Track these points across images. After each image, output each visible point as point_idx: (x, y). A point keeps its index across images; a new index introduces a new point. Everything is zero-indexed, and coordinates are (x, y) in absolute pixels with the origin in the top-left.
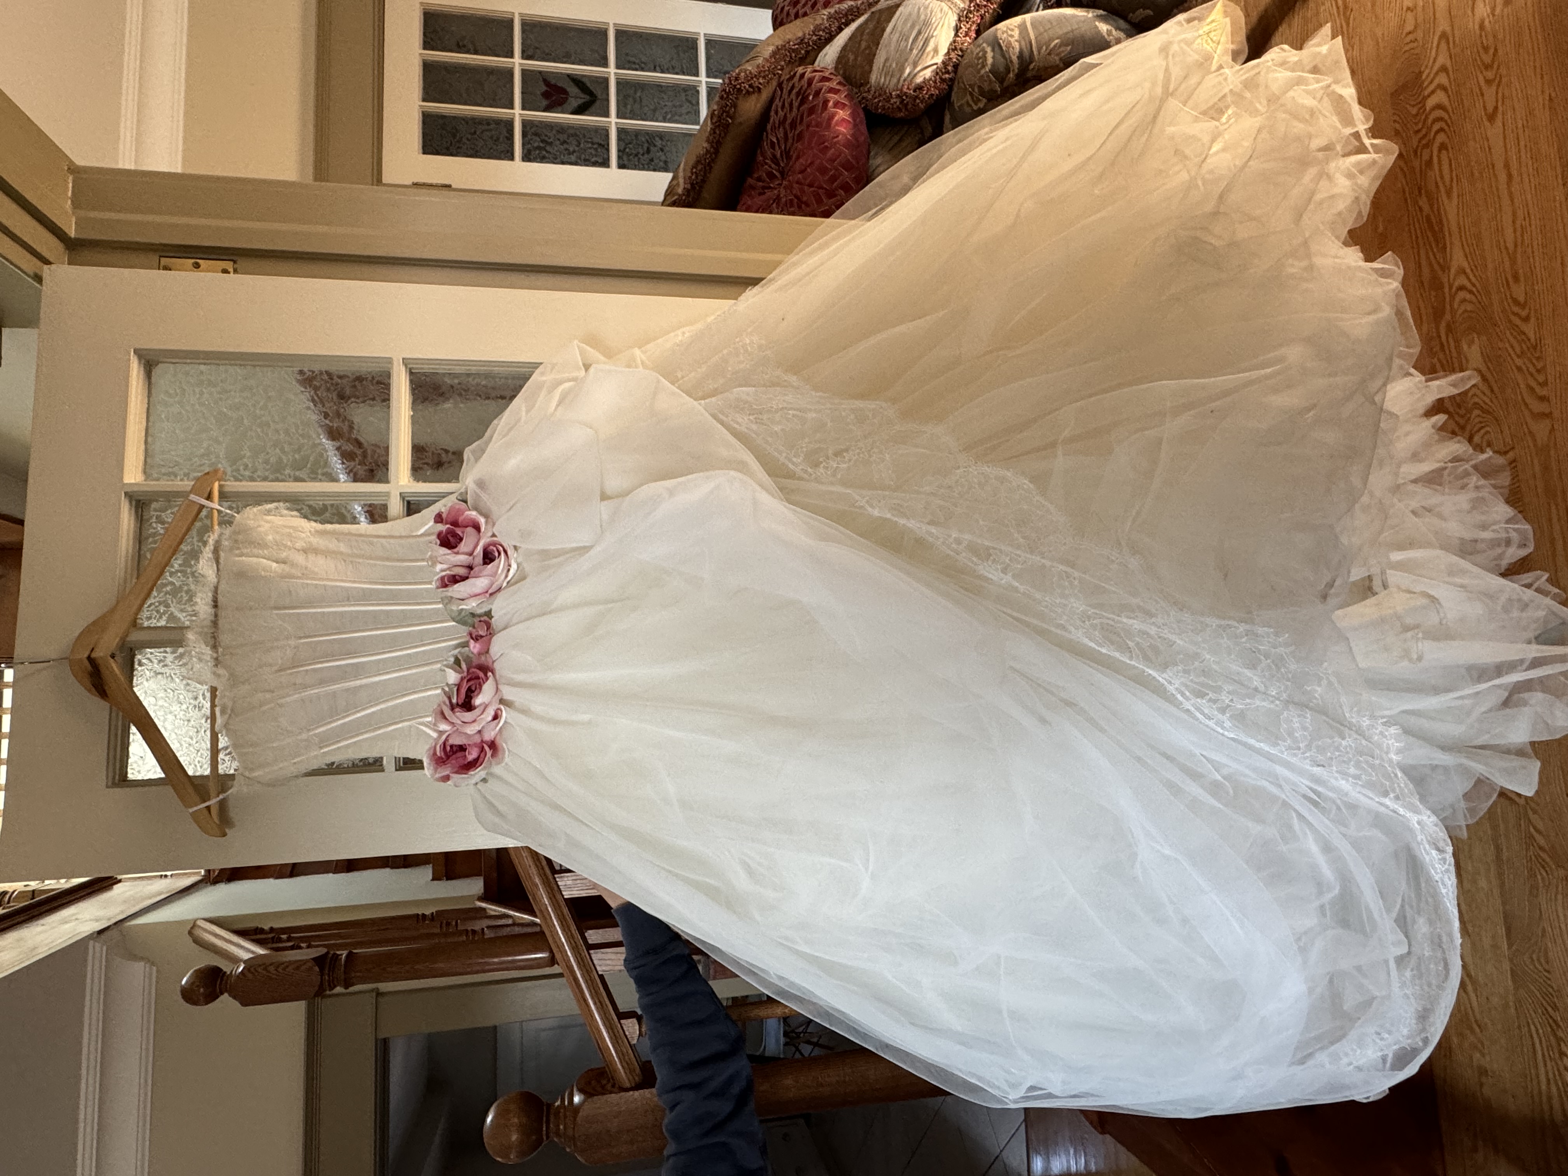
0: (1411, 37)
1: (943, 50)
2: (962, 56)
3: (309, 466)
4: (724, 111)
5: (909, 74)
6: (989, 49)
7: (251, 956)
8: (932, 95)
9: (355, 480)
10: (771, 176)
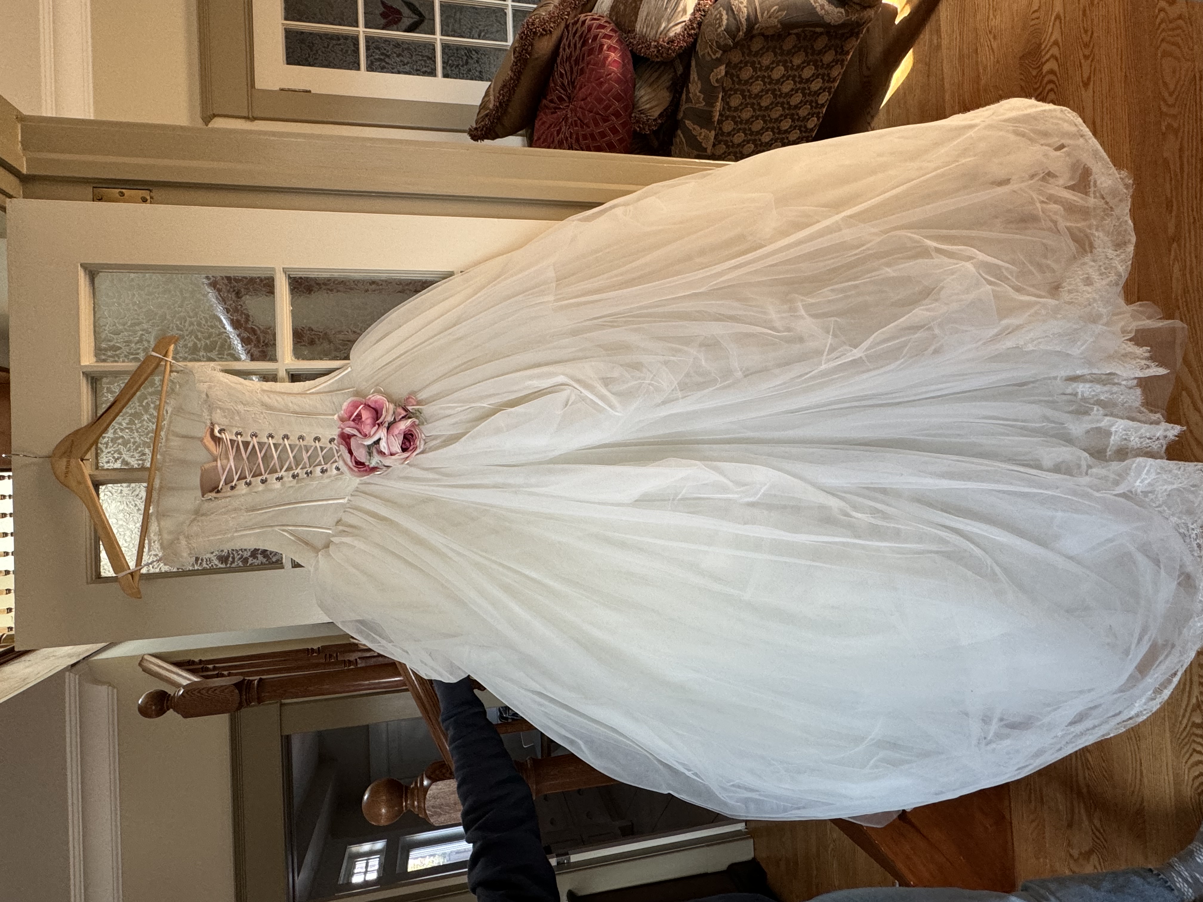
0: (1036, 15)
1: (690, 10)
2: (704, 16)
3: (217, 349)
4: (523, 49)
5: (665, 28)
6: (724, 13)
7: (189, 682)
8: (681, 47)
9: (253, 359)
10: (561, 99)
